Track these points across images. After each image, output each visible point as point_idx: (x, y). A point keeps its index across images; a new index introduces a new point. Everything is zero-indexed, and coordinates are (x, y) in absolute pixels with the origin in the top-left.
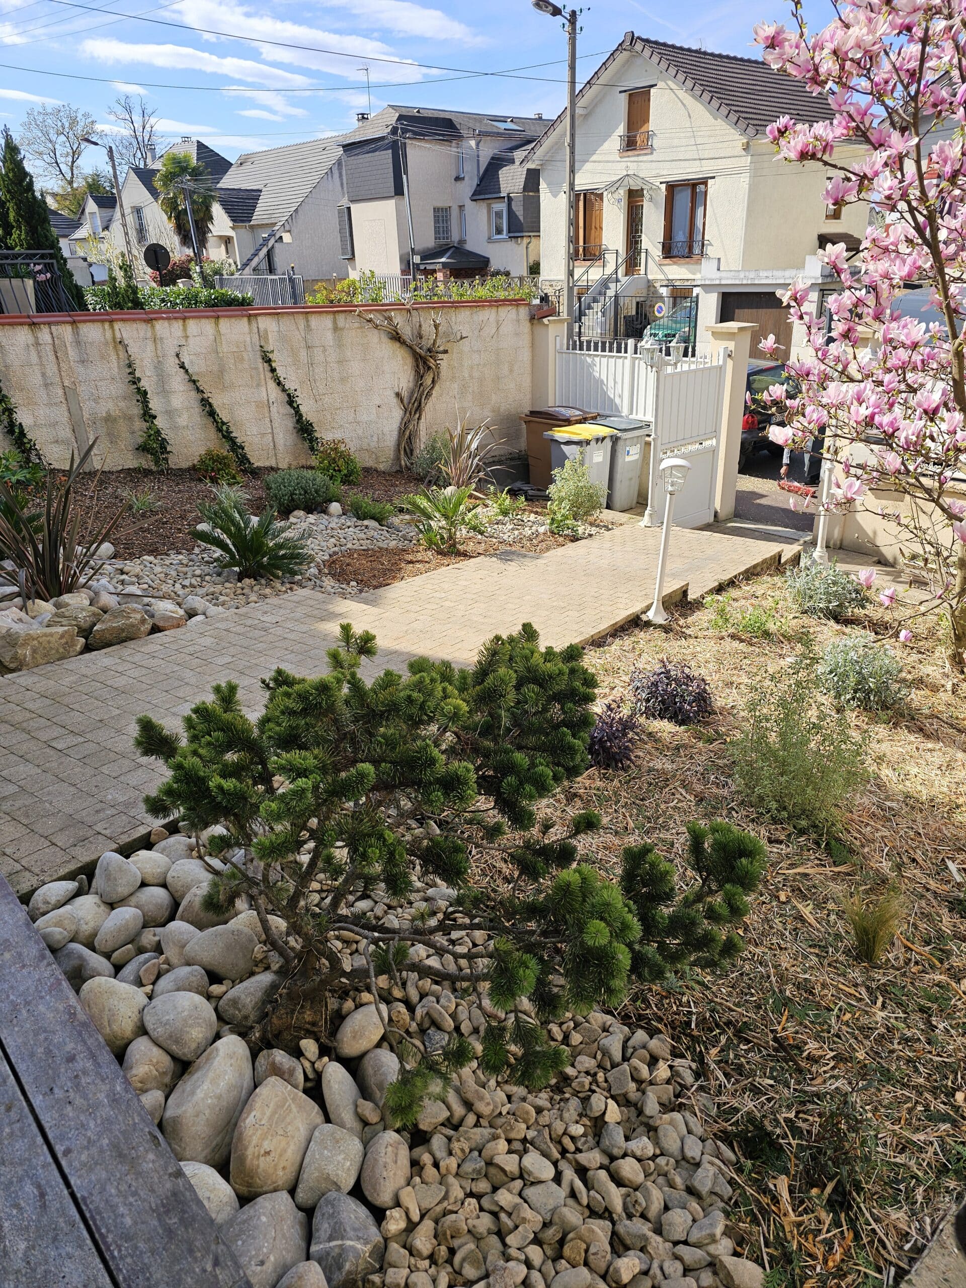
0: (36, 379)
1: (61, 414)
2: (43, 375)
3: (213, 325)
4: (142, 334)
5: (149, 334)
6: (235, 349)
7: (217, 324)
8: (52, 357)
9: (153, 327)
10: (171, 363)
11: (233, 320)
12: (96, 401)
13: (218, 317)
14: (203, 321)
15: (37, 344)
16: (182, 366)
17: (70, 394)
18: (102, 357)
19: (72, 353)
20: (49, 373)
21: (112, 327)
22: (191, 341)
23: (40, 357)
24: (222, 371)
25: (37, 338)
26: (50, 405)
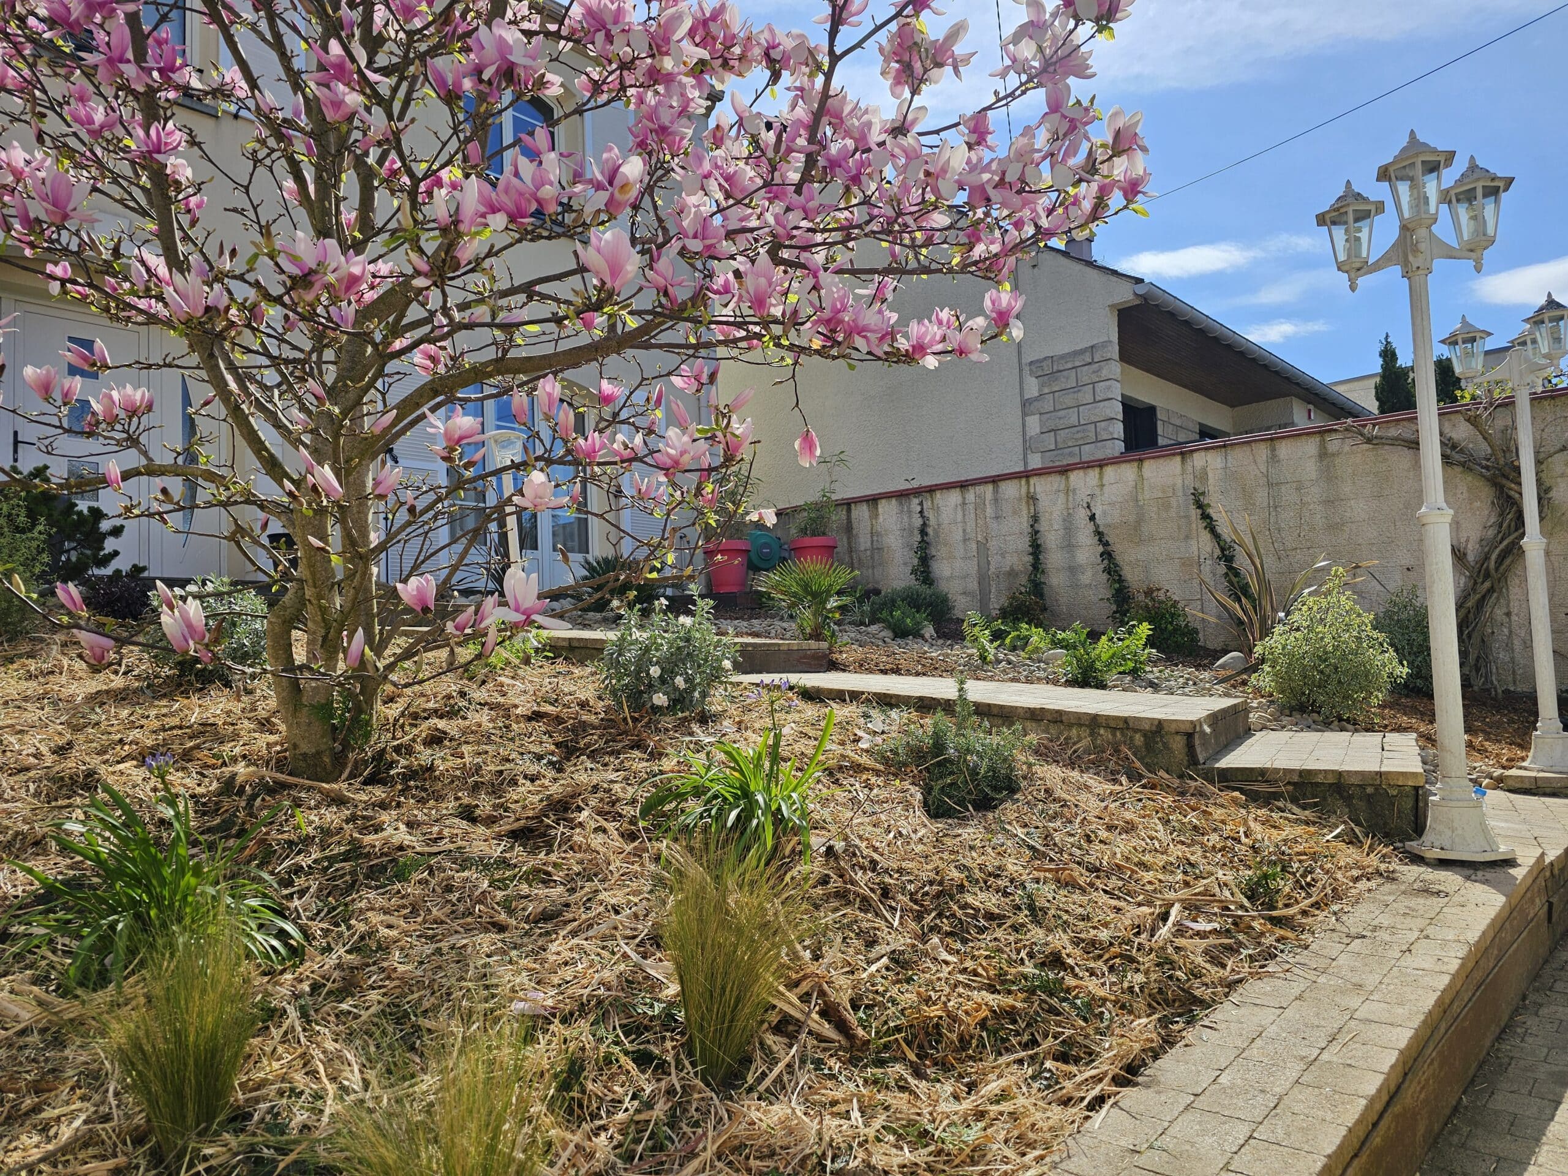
0: (958, 535)
1: (972, 568)
2: (964, 530)
3: (1135, 470)
4: (1056, 486)
5: (1062, 487)
6: (1160, 495)
7: (1140, 468)
8: (973, 516)
9: (1067, 478)
10: (1082, 514)
11: (1161, 461)
12: (1003, 555)
13: (1141, 460)
14: (1124, 466)
15: (964, 503)
16: (1092, 518)
17: (983, 547)
18: (1015, 513)
19: (989, 511)
20: (969, 530)
21: (1028, 483)
22: (1106, 489)
23: (964, 515)
24: (1140, 521)
25: (964, 499)
26: (965, 558)
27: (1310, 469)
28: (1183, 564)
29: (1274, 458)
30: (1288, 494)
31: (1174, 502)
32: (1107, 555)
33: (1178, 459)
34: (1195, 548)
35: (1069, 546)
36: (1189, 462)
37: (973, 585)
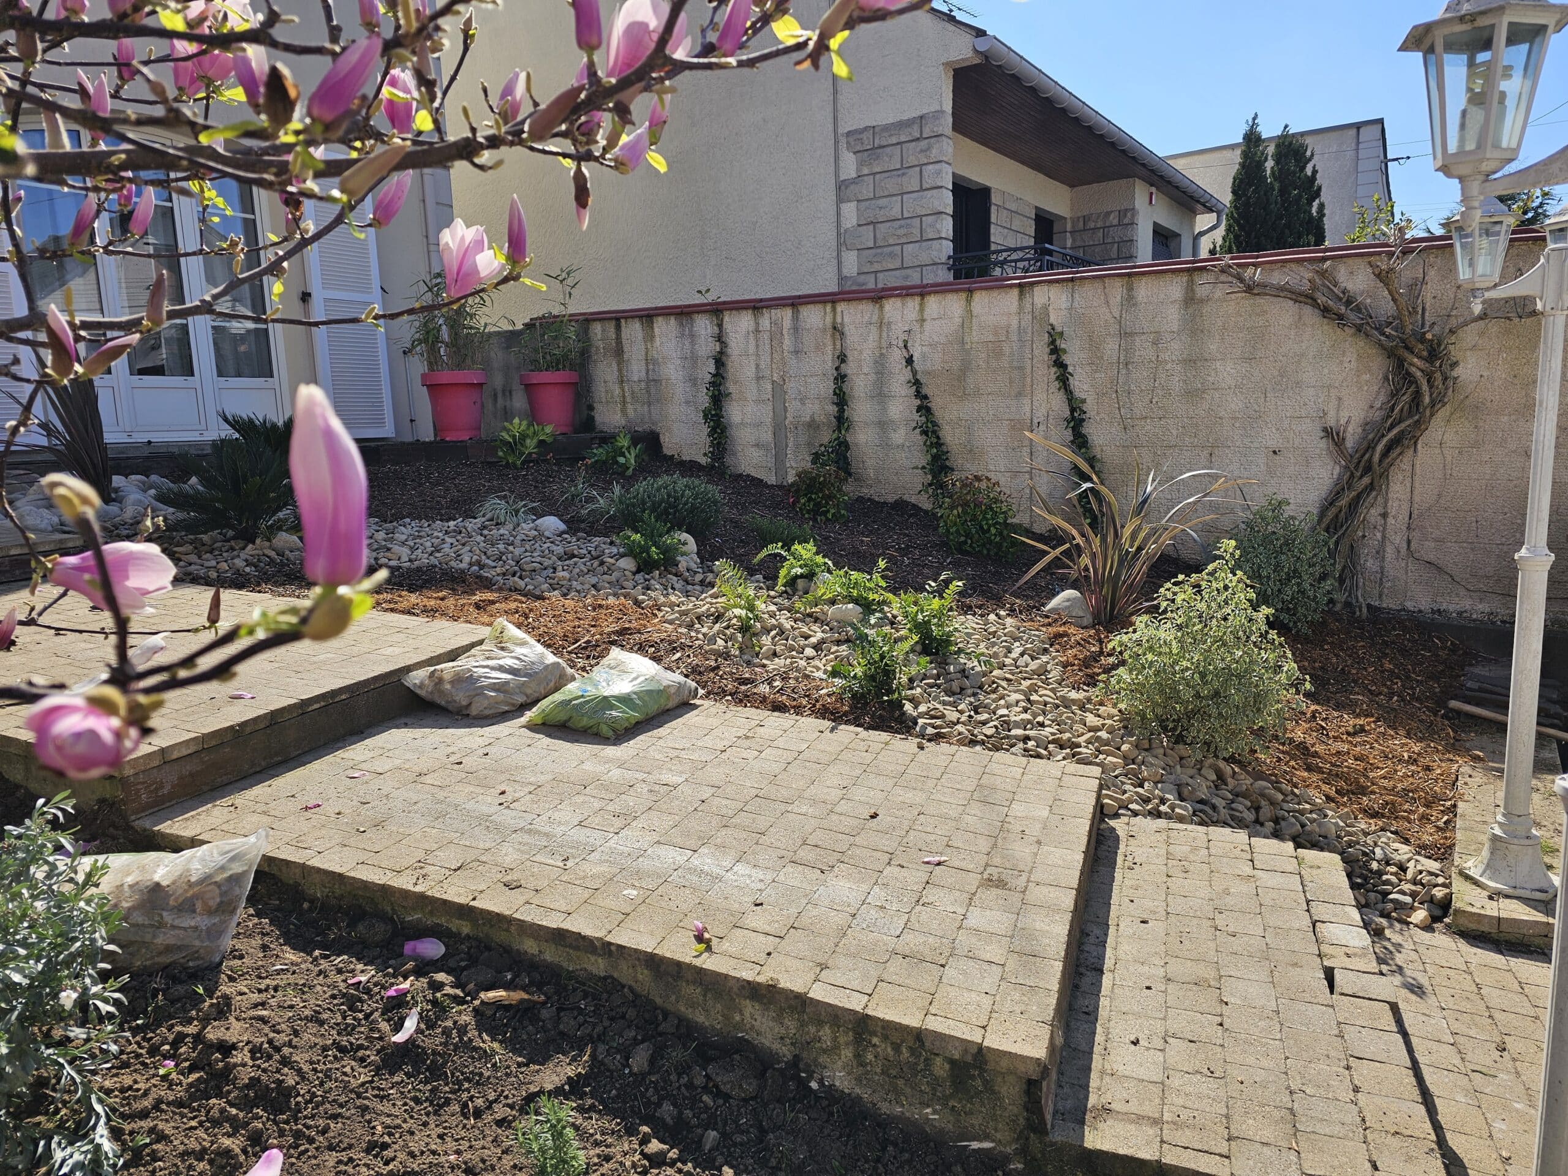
0: (750, 372)
1: (766, 414)
2: (757, 366)
3: (963, 303)
4: (867, 317)
5: (875, 318)
6: (991, 338)
7: (969, 301)
8: (768, 347)
9: (882, 307)
10: (897, 356)
11: (995, 293)
12: (802, 401)
13: (970, 291)
14: (950, 297)
15: (757, 331)
16: (910, 361)
17: (779, 390)
18: (817, 348)
19: (788, 342)
20: (762, 366)
21: (834, 310)
22: (928, 326)
23: (757, 346)
24: (965, 369)
25: (757, 324)
26: (758, 402)
27: (1173, 317)
28: (1013, 428)
29: (1130, 299)
30: (1143, 349)
31: (1007, 349)
32: (925, 409)
33: (1015, 292)
34: (1027, 409)
35: (880, 395)
36: (1028, 299)
37: (767, 436)
